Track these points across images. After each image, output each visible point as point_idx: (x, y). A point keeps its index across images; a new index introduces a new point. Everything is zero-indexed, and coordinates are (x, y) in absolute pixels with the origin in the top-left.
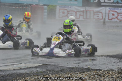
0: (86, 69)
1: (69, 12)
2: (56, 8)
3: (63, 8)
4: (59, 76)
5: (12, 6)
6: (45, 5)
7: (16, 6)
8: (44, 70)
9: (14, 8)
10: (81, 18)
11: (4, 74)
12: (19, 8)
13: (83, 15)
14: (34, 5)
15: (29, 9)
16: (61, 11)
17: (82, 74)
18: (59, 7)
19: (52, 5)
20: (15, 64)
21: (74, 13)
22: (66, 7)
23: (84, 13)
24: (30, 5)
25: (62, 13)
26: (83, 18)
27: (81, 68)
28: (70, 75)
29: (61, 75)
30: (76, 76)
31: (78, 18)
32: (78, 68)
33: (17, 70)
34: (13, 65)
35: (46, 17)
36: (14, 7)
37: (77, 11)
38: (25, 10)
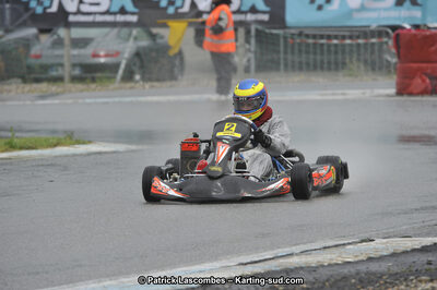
5: (329, 37)
7: (344, 37)
9: (336, 45)
11: (311, 278)
12: (354, 42)
14: (408, 27)
15: (391, 43)
20: (349, 244)
24: (394, 28)
33: (357, 262)
34: (344, 245)
36: (335, 42)
38: (376, 48)
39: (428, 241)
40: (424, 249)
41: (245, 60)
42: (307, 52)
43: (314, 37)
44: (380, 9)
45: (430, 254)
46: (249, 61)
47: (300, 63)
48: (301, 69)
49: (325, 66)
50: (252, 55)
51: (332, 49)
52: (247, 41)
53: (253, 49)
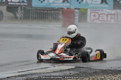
0: (119, 71)
1: (100, 15)
2: (87, 11)
3: (94, 11)
4: (92, 78)
5: (44, 10)
6: (76, 9)
7: (48, 11)
8: (77, 73)
9: (46, 13)
10: (113, 21)
11: (38, 77)
12: (51, 12)
13: (114, 18)
14: (66, 8)
15: (61, 13)
16: (92, 14)
17: (115, 75)
18: (91, 10)
19: (83, 9)
20: (48, 67)
21: (106, 16)
22: (97, 10)
23: (116, 16)
24: (62, 9)
25: (93, 16)
26: (115, 21)
27: (114, 70)
28: (103, 77)
29: (94, 77)
30: (110, 78)
31: (109, 21)
32: (111, 70)
33: (50, 73)
34: (47, 68)
35: (78, 20)
36: (46, 12)
37: (108, 14)
38: (57, 14)
39: (70, 67)
40: (69, 70)
41: (20, 16)
42: (38, 14)
43: (40, 10)
44: (58, 3)
45: (70, 71)
46: (21, 16)
47: (36, 17)
48: (36, 19)
49: (43, 18)
50: (22, 14)
51: (45, 13)
52: (21, 10)
53: (23, 13)
